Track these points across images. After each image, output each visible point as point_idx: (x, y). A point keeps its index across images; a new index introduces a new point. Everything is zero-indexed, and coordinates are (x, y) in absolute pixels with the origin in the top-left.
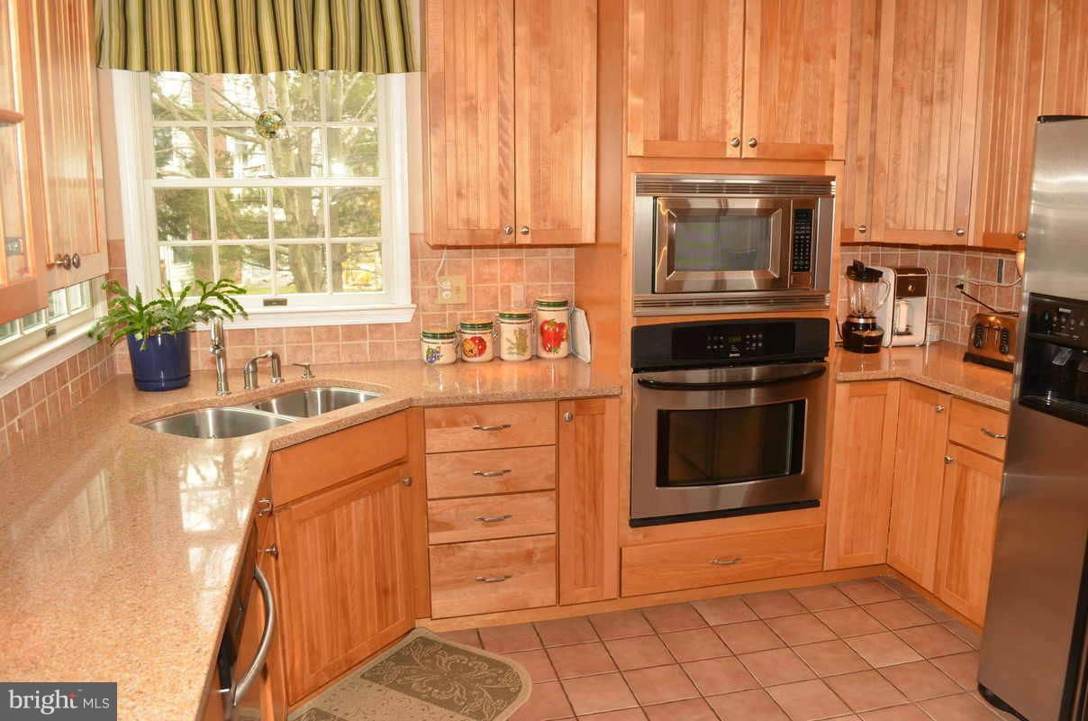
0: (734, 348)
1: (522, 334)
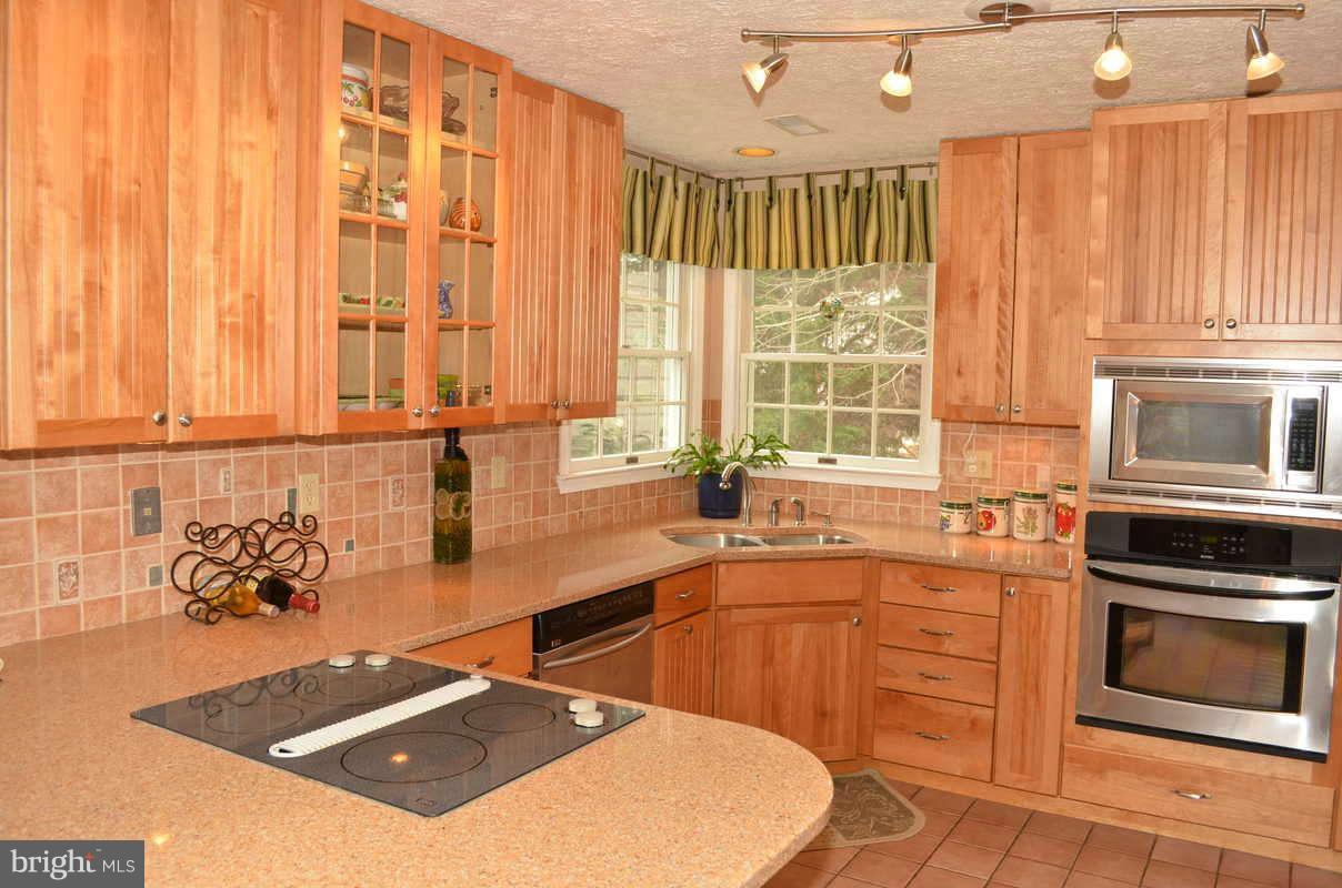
0: (1206, 549)
1: (1030, 513)
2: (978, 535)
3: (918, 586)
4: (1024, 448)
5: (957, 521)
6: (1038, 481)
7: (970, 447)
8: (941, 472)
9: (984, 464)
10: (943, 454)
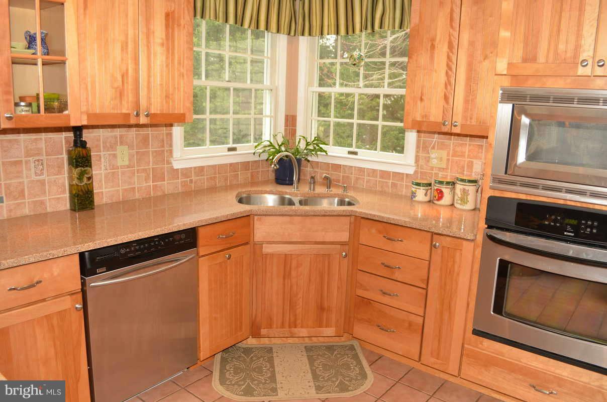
0: (568, 228)
1: (465, 192)
2: (433, 203)
3: (382, 236)
4: (466, 149)
5: (421, 195)
6: (474, 171)
7: (433, 148)
8: (416, 162)
9: (441, 159)
10: (417, 152)
